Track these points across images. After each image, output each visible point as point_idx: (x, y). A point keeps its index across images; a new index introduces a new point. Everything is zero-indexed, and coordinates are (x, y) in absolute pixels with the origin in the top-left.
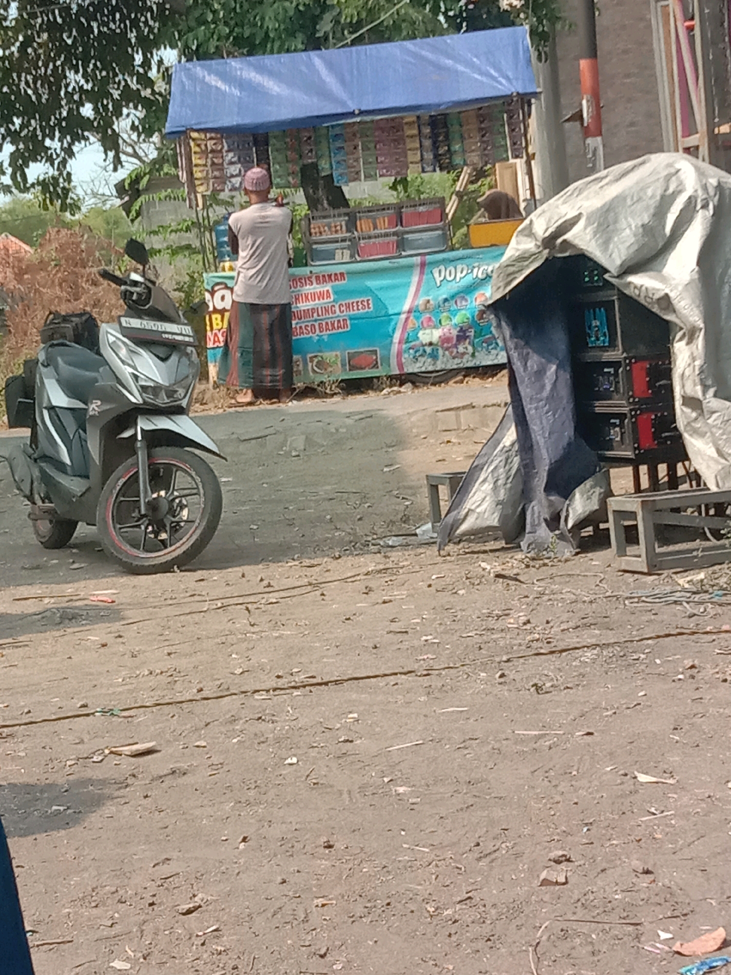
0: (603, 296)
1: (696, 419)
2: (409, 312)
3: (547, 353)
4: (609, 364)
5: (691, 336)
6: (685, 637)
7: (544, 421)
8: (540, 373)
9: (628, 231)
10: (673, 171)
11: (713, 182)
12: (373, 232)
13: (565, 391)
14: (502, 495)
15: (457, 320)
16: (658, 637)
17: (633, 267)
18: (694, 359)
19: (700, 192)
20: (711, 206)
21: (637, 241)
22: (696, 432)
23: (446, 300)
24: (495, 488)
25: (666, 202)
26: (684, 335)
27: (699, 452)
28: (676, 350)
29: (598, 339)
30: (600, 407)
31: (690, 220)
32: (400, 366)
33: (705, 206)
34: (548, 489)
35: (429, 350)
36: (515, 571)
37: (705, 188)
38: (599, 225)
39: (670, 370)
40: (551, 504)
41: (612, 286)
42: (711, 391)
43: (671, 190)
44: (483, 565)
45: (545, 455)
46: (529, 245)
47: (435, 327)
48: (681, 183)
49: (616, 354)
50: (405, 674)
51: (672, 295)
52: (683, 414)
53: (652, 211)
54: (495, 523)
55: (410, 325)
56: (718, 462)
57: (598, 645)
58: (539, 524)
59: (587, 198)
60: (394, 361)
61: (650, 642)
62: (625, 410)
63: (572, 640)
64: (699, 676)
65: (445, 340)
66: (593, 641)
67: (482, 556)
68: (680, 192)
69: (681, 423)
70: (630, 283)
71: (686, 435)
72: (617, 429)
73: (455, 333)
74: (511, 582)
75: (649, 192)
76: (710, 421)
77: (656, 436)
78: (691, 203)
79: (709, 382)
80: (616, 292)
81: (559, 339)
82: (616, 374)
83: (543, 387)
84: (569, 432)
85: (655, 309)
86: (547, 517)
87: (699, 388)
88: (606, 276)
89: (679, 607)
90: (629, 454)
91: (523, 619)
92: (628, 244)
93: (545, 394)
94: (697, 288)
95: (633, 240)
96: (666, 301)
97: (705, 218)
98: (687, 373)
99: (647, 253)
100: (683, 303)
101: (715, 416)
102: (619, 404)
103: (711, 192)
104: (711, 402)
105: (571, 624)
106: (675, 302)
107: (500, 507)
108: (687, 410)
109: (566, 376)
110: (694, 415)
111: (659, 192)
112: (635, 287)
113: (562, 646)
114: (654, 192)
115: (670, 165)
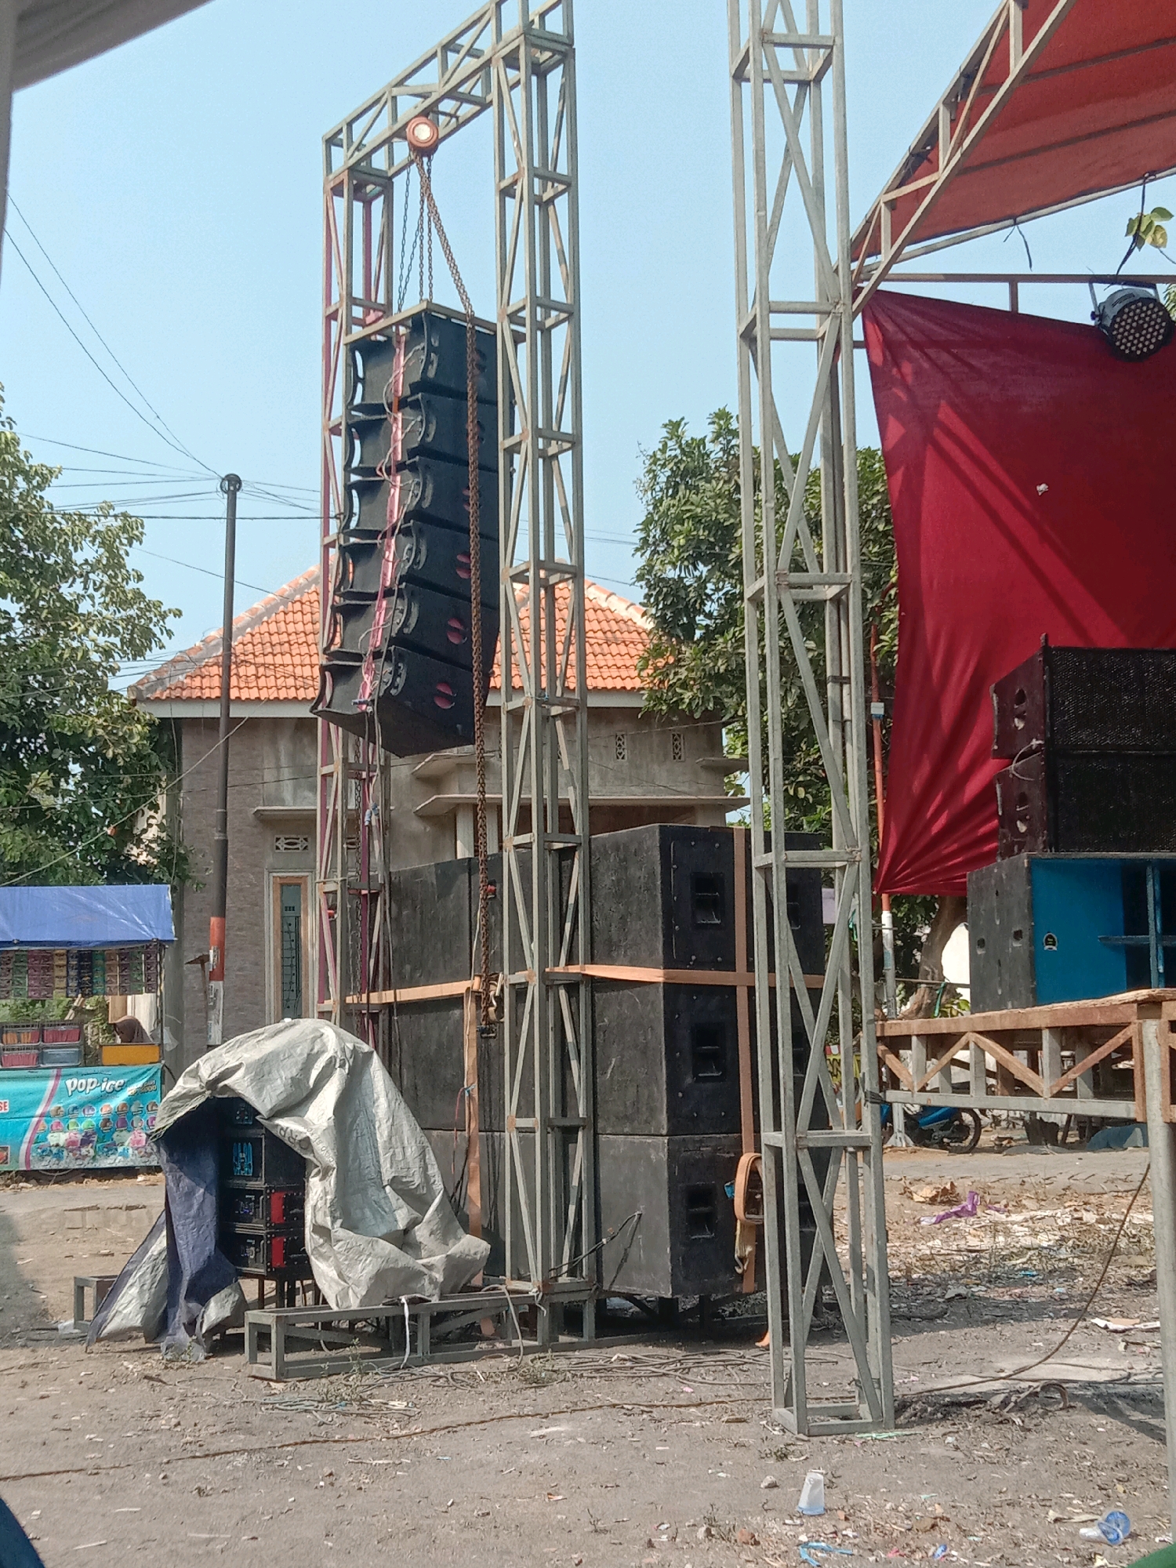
0: (253, 1133)
1: (321, 1246)
2: (41, 1116)
3: (197, 1177)
4: (251, 1192)
5: (325, 1173)
6: (318, 1444)
7: (190, 1236)
8: (190, 1194)
9: (279, 1081)
10: (319, 1034)
11: (350, 1046)
12: (18, 1045)
13: (210, 1211)
14: (146, 1298)
15: (83, 1126)
16: (296, 1444)
17: (280, 1112)
18: (326, 1194)
19: (339, 1054)
20: (347, 1066)
21: (286, 1090)
22: (322, 1257)
23: (75, 1108)
24: (141, 1292)
25: (311, 1059)
26: (319, 1171)
27: (323, 1274)
28: (311, 1184)
29: (242, 1169)
30: (241, 1229)
31: (330, 1076)
32: (28, 1162)
33: (342, 1066)
34: (187, 1297)
35: (55, 1150)
36: (156, 1372)
37: (343, 1051)
38: (256, 1074)
39: (304, 1200)
40: (189, 1311)
41: (261, 1126)
42: (339, 1222)
43: (315, 1050)
44: (125, 1363)
45: (188, 1267)
46: (194, 1085)
47: (63, 1131)
48: (324, 1045)
49: (259, 1184)
50: (76, 1471)
51: (312, 1138)
52: (311, 1240)
53: (300, 1066)
54: (138, 1324)
55: (41, 1128)
56: (338, 1283)
57: (245, 1450)
58: (179, 1328)
59: (246, 1050)
60: (22, 1158)
61: (289, 1448)
62: (263, 1233)
63: (222, 1444)
64: (337, 1484)
65: (71, 1143)
66: (240, 1445)
67: (124, 1355)
68: (323, 1052)
69: (309, 1247)
70: (277, 1125)
71: (312, 1258)
72: (253, 1249)
73: (80, 1137)
74: (155, 1383)
75: (299, 1050)
76: (335, 1248)
77: (286, 1257)
78: (331, 1064)
79: (338, 1214)
80: (263, 1131)
81: (209, 1167)
82: (257, 1202)
83: (191, 1206)
84: (210, 1247)
85: (297, 1149)
86: (185, 1321)
87: (329, 1219)
88: (258, 1118)
89: (308, 1416)
90: (262, 1271)
91: (174, 1421)
92: (278, 1092)
93: (193, 1212)
94: (332, 1133)
95: (282, 1089)
96: (306, 1143)
97: (341, 1074)
98: (319, 1205)
99: (293, 1101)
100: (321, 1146)
101: (340, 1244)
102: (257, 1227)
103: (348, 1054)
104: (338, 1231)
105: (218, 1428)
106: (314, 1144)
107: (144, 1309)
108: (316, 1237)
109: (212, 1200)
110: (321, 1241)
111: (306, 1051)
112: (282, 1129)
113: (213, 1449)
114: (302, 1051)
115: (316, 1030)
